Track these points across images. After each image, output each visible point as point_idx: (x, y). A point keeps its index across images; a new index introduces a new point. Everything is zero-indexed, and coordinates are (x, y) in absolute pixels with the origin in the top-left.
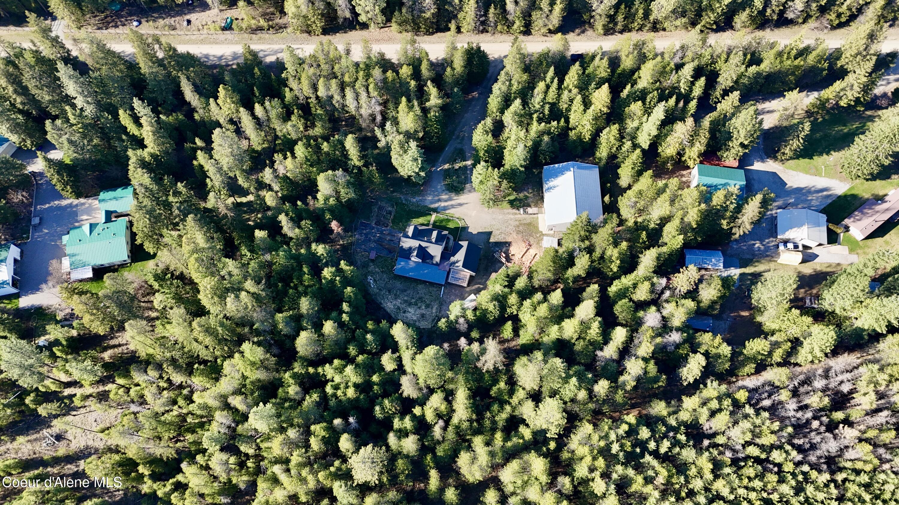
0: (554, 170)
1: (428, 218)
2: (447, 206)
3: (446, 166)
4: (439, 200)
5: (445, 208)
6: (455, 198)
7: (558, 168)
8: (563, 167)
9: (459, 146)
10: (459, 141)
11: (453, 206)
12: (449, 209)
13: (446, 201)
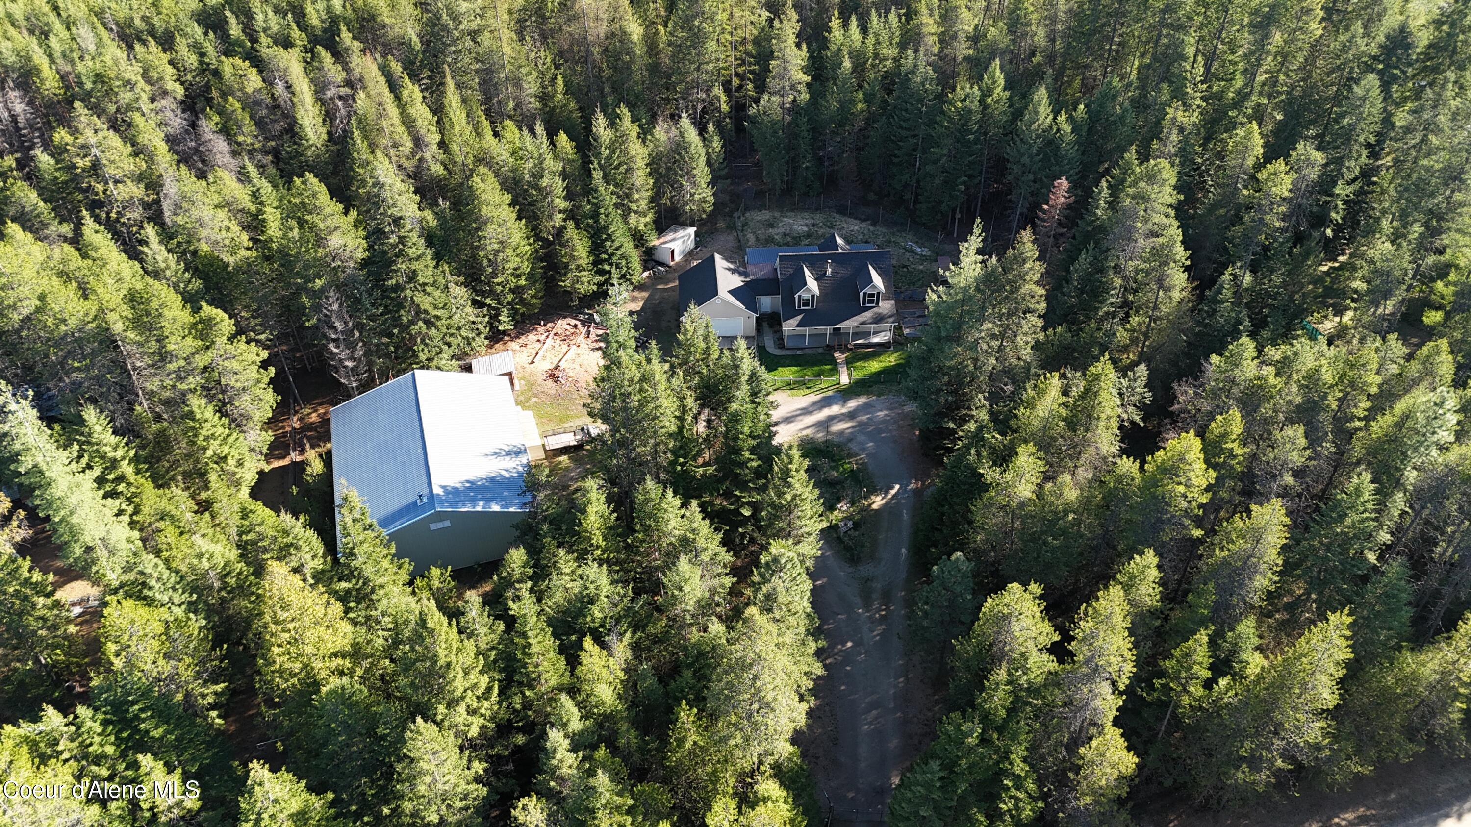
0: (503, 499)
1: (857, 375)
2: (821, 408)
3: (878, 502)
4: (851, 416)
5: (826, 402)
6: (808, 432)
7: (488, 501)
8: (474, 501)
9: (866, 569)
10: (878, 586)
11: (806, 411)
12: (814, 404)
13: (831, 419)
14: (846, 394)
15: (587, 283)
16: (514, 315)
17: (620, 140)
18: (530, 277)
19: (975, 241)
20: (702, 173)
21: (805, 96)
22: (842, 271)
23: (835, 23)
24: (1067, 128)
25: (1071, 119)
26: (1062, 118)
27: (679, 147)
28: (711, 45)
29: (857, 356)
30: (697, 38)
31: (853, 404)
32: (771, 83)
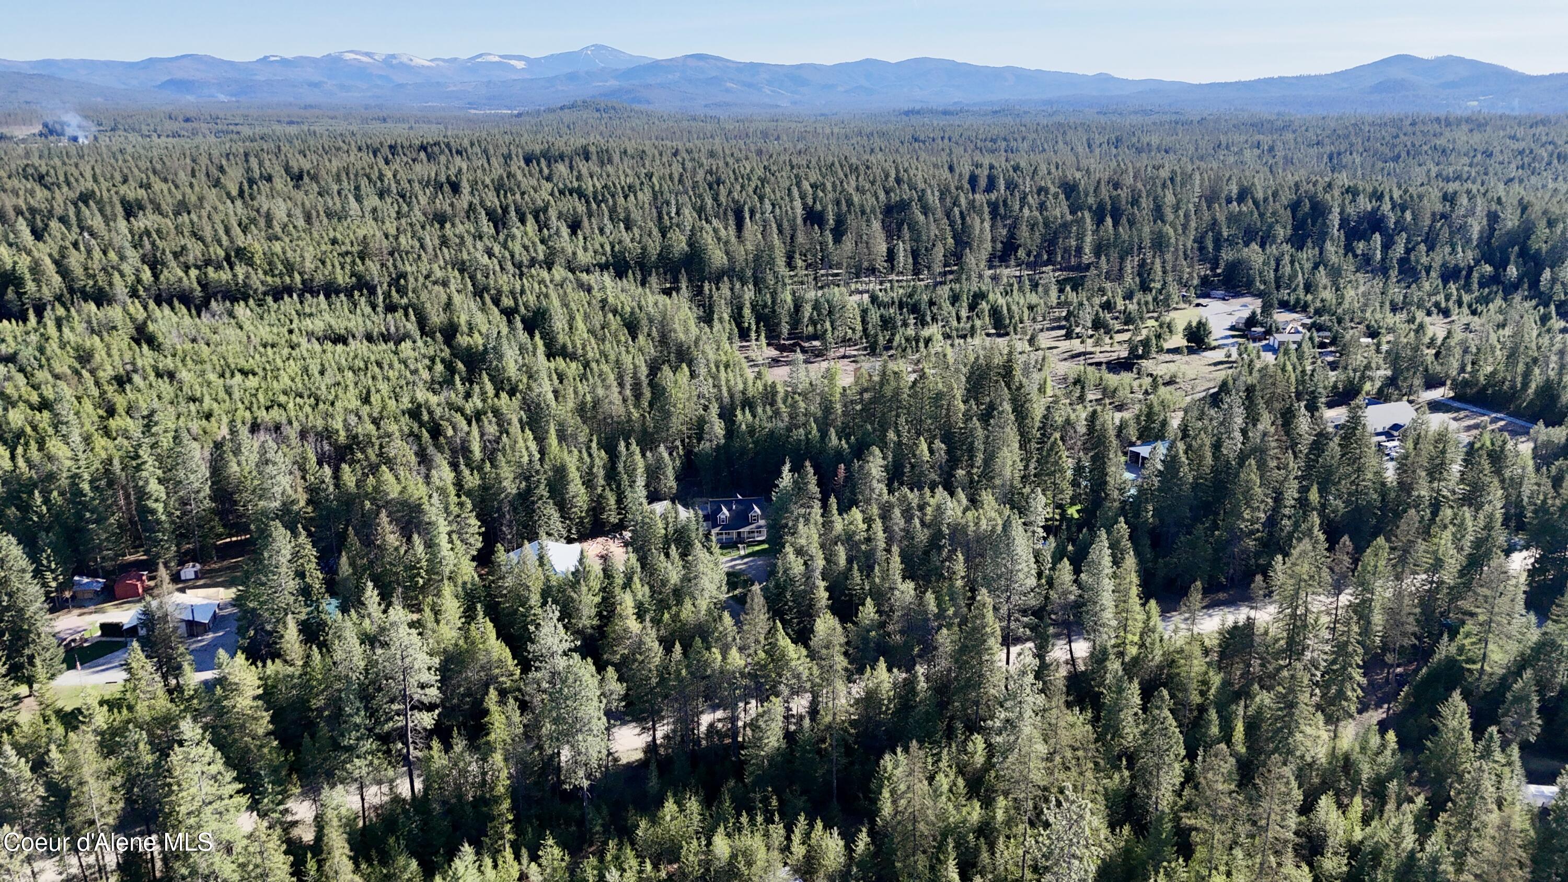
1: (749, 551)
2: (731, 562)
4: (745, 564)
5: (733, 560)
13: (736, 565)
14: (742, 557)
15: (614, 519)
16: (578, 531)
17: (631, 454)
18: (587, 512)
19: (786, 468)
20: (670, 473)
21: (723, 441)
22: (740, 507)
23: (738, 412)
24: (846, 446)
25: (847, 443)
26: (843, 442)
27: (660, 460)
28: (674, 419)
29: (750, 544)
30: (667, 415)
31: (746, 560)
32: (707, 436)
